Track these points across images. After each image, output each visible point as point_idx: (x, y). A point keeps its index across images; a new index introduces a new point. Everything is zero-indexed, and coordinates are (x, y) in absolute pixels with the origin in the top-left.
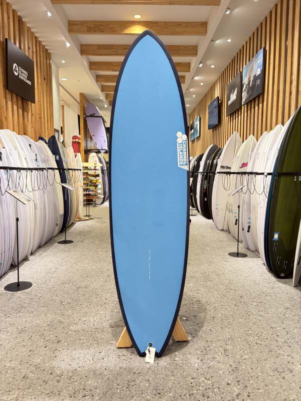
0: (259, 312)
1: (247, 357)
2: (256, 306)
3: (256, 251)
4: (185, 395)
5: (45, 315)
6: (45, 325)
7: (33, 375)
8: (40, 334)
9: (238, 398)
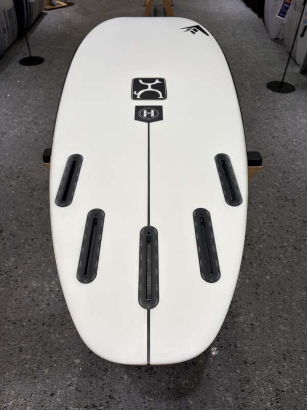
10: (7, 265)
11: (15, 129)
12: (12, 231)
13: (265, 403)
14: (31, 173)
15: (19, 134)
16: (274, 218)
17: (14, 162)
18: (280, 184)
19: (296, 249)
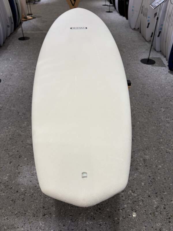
0: (167, 118)
1: (160, 166)
2: (164, 112)
3: (161, 51)
4: (119, 210)
5: (7, 127)
6: (8, 139)
7: (3, 194)
8: (5, 148)
9: (157, 211)
10: (23, 125)
11: (16, 73)
12: (23, 113)
13: (140, 164)
14: (28, 90)
15: (19, 75)
16: (140, 102)
17: (19, 86)
18: (142, 89)
19: (149, 112)
